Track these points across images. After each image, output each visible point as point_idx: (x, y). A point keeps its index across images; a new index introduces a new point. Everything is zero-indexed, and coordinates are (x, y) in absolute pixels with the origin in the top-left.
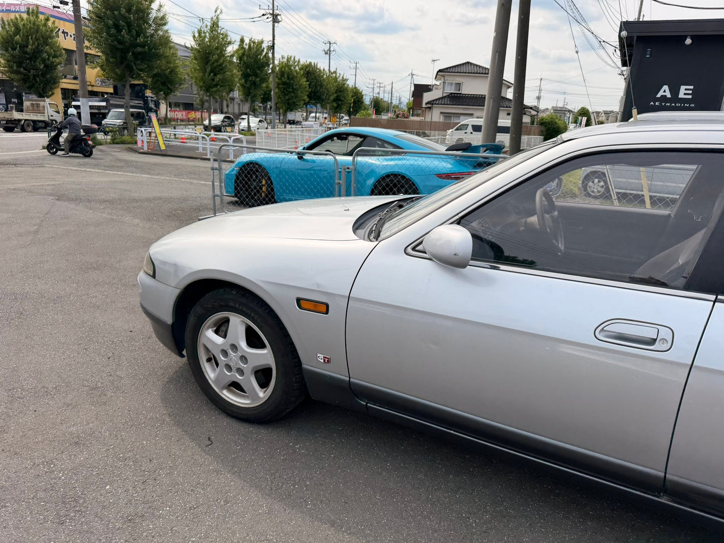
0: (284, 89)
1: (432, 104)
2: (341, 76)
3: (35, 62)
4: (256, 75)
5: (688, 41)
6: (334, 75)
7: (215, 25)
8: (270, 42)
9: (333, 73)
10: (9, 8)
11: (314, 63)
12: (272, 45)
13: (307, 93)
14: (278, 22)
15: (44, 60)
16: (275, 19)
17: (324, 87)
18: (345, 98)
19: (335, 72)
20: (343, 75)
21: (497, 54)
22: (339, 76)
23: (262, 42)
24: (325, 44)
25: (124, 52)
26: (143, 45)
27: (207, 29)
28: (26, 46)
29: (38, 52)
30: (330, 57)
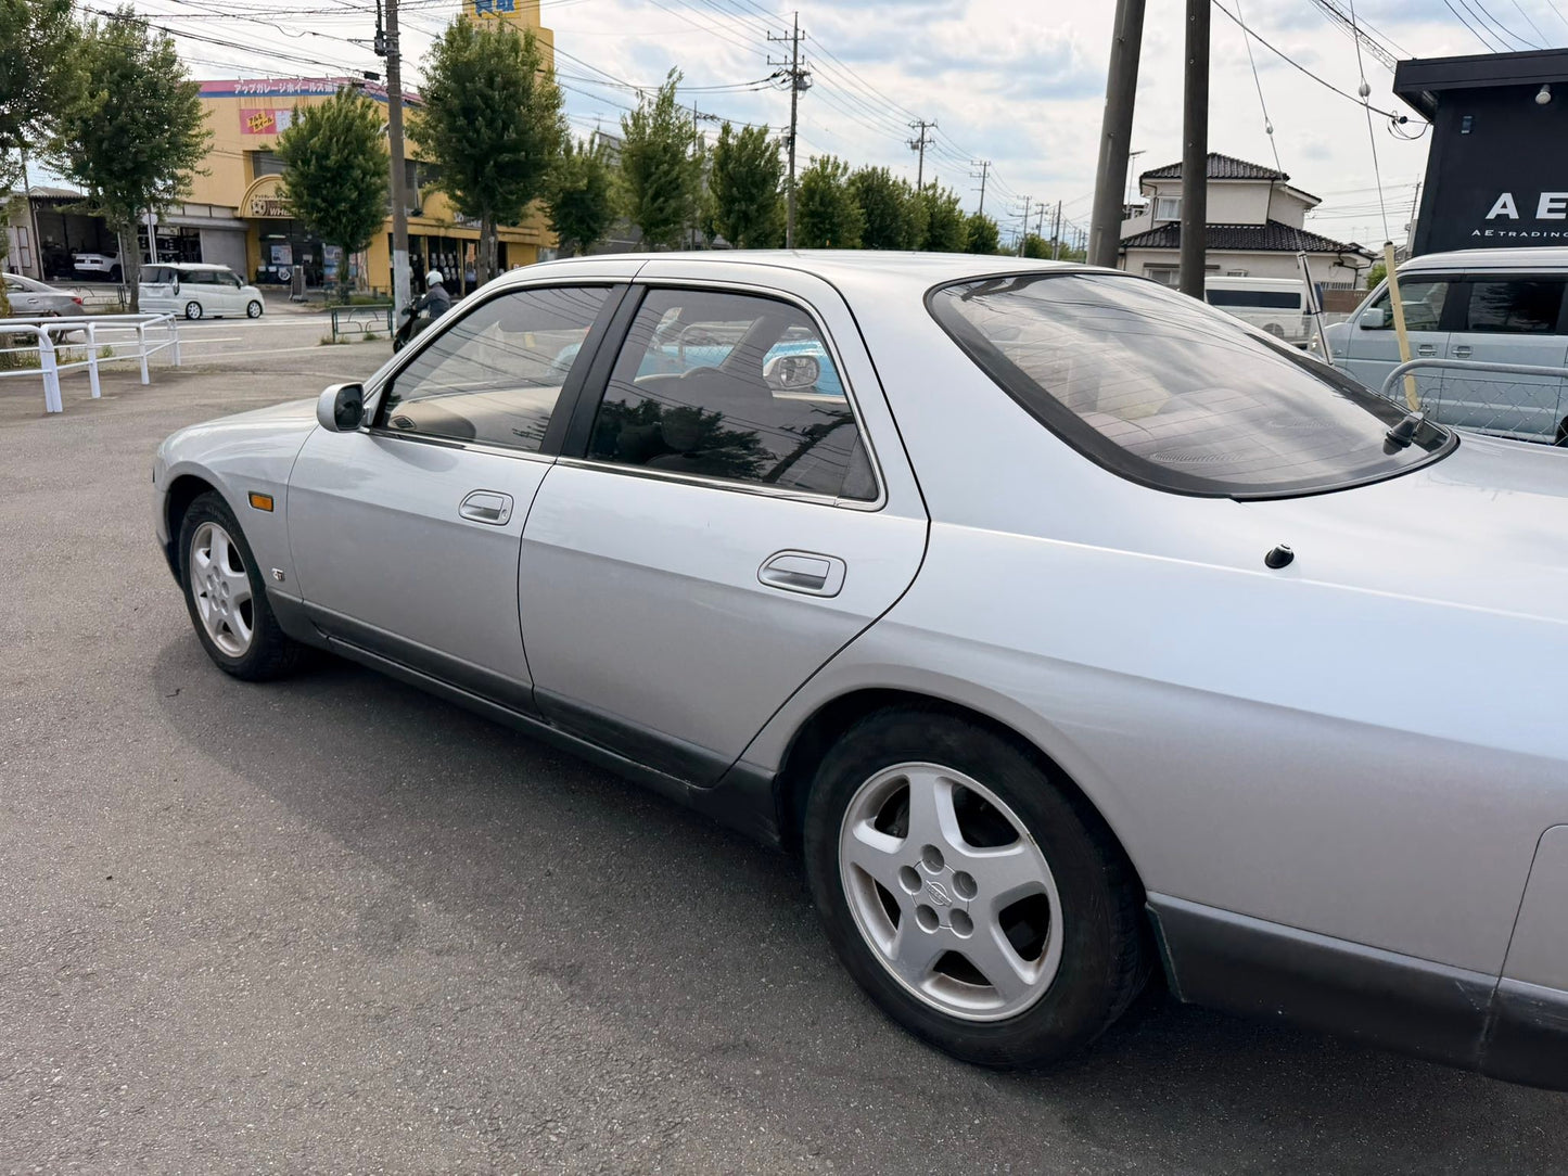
0: (814, 225)
1: (1126, 247)
2: (946, 194)
3: (341, 186)
4: (751, 199)
5: (1543, 97)
6: (930, 192)
7: (666, 102)
8: (788, 130)
9: (930, 187)
10: (276, 88)
11: (883, 169)
12: (789, 135)
13: (860, 232)
14: (805, 88)
15: (355, 183)
16: (799, 81)
17: (900, 219)
18: (951, 239)
19: (934, 186)
20: (951, 193)
21: (1110, 143)
22: (941, 195)
23: (764, 131)
24: (913, 127)
25: (480, 162)
26: (514, 148)
27: (650, 110)
28: (327, 157)
29: (346, 166)
30: (922, 154)
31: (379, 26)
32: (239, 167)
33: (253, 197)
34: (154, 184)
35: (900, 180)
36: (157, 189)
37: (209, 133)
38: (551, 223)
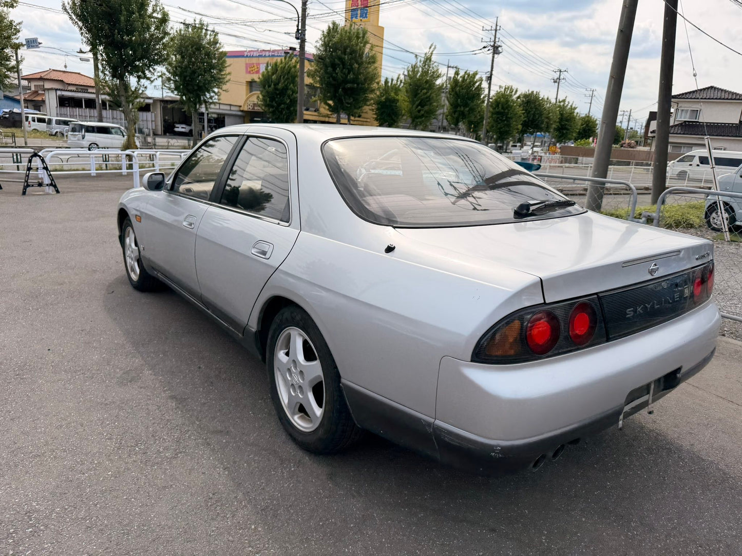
0: (498, 118)
2: (570, 105)
3: (283, 97)
6: (562, 104)
7: (428, 60)
8: (488, 73)
9: (562, 102)
11: (537, 92)
12: (489, 76)
13: (521, 122)
14: (499, 53)
15: (289, 96)
16: (496, 50)
17: (544, 116)
18: (571, 126)
19: (564, 101)
20: (572, 104)
22: (567, 105)
23: (476, 74)
24: (555, 72)
25: (337, 87)
26: (352, 82)
27: (421, 65)
28: (278, 84)
29: (286, 88)
30: (558, 85)
31: (298, 26)
32: (244, 89)
33: (248, 102)
34: (205, 95)
35: (546, 98)
36: (206, 97)
37: (229, 74)
38: (375, 116)
